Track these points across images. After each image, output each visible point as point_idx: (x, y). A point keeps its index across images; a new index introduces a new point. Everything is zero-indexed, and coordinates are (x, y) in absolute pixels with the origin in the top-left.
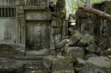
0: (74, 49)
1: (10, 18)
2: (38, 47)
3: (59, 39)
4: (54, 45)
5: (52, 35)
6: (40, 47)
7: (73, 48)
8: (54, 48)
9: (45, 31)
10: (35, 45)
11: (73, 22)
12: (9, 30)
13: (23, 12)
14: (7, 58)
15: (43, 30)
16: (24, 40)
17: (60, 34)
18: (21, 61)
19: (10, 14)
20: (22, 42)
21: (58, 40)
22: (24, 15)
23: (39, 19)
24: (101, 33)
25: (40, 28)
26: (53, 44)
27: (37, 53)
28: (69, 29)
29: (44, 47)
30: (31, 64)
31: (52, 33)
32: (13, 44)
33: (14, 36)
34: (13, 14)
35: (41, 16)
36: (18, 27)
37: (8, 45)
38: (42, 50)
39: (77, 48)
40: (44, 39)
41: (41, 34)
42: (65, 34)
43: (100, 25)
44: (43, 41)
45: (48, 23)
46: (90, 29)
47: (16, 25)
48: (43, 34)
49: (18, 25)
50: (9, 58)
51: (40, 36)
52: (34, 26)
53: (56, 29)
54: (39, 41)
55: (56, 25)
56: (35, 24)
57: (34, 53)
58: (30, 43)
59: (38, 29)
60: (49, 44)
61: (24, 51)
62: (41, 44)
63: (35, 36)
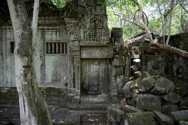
0: (146, 97)
1: (59, 54)
2: (94, 91)
3: (122, 82)
4: (116, 90)
5: (114, 76)
6: (98, 91)
7: (145, 95)
8: (116, 94)
9: (103, 71)
10: (91, 89)
11: (136, 57)
12: (58, 70)
13: (78, 49)
14: (57, 106)
15: (101, 70)
16: (79, 84)
17: (123, 75)
18: (76, 111)
19: (59, 50)
20: (76, 87)
21: (120, 83)
22: (79, 52)
23: (98, 57)
24: (175, 73)
25: (97, 67)
26: (115, 88)
27: (95, 100)
28: (132, 67)
29: (102, 91)
30: (90, 115)
31: (114, 74)
32: (62, 87)
33: (65, 78)
34: (63, 50)
35: (100, 53)
36: (70, 67)
37: (57, 89)
38: (100, 96)
39: (151, 96)
40: (102, 81)
41: (98, 74)
42: (128, 75)
43: (173, 63)
44: (101, 83)
45: (108, 61)
46: (160, 67)
47: (69, 64)
48: (101, 75)
49: (70, 64)
50: (61, 106)
51: (98, 78)
52: (90, 64)
53: (118, 69)
54: (96, 83)
55: (118, 64)
56: (91, 62)
57: (91, 99)
58: (85, 86)
59: (95, 69)
60: (109, 87)
61: (79, 97)
62: (98, 88)
63: (90, 78)
